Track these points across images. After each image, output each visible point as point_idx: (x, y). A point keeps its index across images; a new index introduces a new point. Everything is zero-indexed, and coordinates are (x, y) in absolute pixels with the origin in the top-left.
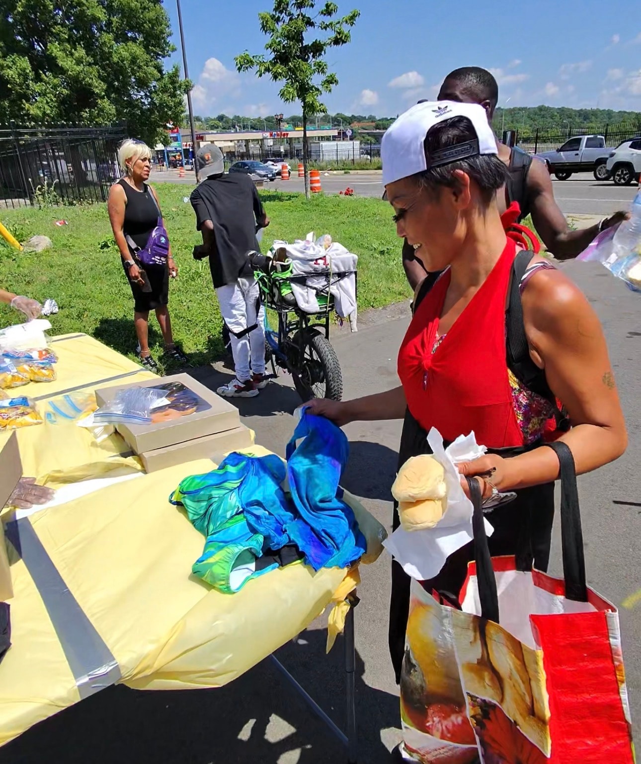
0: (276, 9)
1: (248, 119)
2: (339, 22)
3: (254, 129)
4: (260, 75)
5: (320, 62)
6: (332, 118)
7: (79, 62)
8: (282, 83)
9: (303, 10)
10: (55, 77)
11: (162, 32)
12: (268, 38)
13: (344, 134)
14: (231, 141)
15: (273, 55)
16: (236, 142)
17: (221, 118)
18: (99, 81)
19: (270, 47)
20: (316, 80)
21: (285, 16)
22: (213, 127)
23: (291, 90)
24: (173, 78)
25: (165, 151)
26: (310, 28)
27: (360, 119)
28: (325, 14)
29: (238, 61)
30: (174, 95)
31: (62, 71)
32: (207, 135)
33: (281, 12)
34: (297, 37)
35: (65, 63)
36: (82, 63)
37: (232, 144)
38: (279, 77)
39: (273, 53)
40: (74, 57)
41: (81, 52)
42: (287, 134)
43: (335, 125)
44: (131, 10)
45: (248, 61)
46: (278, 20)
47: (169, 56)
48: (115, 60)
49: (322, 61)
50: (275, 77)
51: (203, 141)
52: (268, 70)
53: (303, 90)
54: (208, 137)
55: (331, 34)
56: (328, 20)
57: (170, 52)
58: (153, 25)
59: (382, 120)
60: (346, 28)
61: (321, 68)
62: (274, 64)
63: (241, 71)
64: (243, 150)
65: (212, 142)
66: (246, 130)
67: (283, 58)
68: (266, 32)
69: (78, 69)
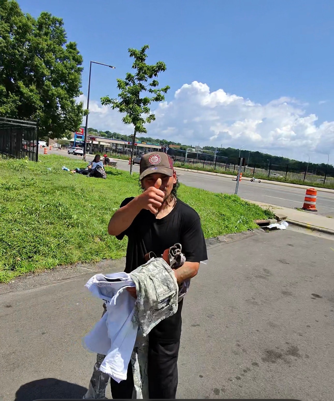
0: (127, 79)
1: (121, 135)
2: (159, 90)
3: (122, 140)
4: (113, 109)
5: (147, 108)
6: (160, 141)
7: (31, 91)
8: (125, 114)
9: (141, 82)
10: (16, 96)
11: (76, 86)
12: (120, 92)
13: (165, 149)
14: (109, 143)
15: (122, 100)
16: (112, 144)
17: (107, 132)
18: (40, 102)
19: (121, 96)
20: (144, 116)
21: (131, 83)
22: (102, 136)
23: (129, 118)
24: (80, 107)
25: (75, 142)
26: (143, 91)
27: (173, 144)
28: (152, 86)
29: (102, 100)
30: (77, 115)
31: (22, 94)
32: (97, 138)
33: (129, 81)
34: (136, 93)
35: (25, 90)
36: (33, 92)
37: (109, 145)
38: (123, 111)
39: (122, 99)
40: (30, 88)
41: (33, 87)
42: (137, 144)
43: (162, 145)
44: (63, 73)
45: (108, 100)
46: (127, 84)
47: (78, 96)
48: (50, 94)
49: (148, 107)
50: (121, 110)
51: (95, 141)
52: (118, 106)
53: (135, 119)
54: (97, 139)
55: (154, 95)
56: (153, 88)
57: (79, 95)
58: (73, 81)
59: (184, 146)
60: (162, 94)
61: (147, 111)
62: (121, 104)
63: (104, 105)
64: (114, 148)
65: (99, 142)
66: (118, 139)
67: (127, 102)
68: (120, 88)
69: (30, 94)
